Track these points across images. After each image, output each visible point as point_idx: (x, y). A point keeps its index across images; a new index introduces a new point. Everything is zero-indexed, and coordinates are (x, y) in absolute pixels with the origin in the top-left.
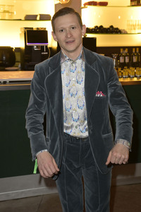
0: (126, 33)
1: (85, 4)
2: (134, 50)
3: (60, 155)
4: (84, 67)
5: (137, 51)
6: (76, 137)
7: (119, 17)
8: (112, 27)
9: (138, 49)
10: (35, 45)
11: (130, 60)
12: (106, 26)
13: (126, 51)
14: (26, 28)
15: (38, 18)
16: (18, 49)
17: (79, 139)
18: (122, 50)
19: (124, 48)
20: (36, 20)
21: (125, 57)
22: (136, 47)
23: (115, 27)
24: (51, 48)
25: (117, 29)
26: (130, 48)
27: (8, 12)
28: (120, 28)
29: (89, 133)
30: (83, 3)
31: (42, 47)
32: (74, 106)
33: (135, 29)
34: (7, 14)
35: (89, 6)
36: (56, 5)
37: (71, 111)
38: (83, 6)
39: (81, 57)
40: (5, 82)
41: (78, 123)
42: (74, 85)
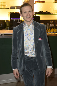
0: (53, 14)
1: (36, 2)
2: (56, 21)
4: (33, 28)
6: (30, 57)
7: (50, 7)
8: (47, 11)
10: (15, 19)
11: (54, 26)
12: (44, 11)
13: (53, 22)
14: (11, 12)
15: (16, 8)
16: (8, 21)
17: (31, 57)
18: (51, 21)
19: (52, 20)
20: (15, 9)
21: (52, 24)
23: (48, 11)
24: (21, 21)
25: (49, 12)
26: (54, 21)
27: (3, 5)
28: (50, 12)
29: (36, 55)
31: (18, 20)
32: (30, 44)
34: (3, 6)
35: (37, 3)
36: (23, 2)
37: (28, 46)
38: (34, 3)
39: (32, 24)
40: (2, 35)
41: (31, 51)
42: (29, 35)
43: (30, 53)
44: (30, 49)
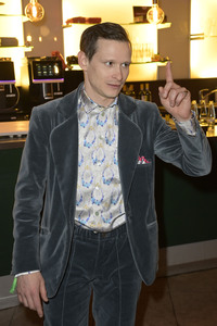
1: (68, 22)
2: (142, 86)
3: (65, 257)
5: (147, 88)
9: (147, 85)
13: (131, 88)
19: (128, 84)
22: (144, 83)
24: (20, 88)
26: (137, 84)
30: (65, 19)
31: (7, 87)
33: (142, 56)
35: (73, 25)
36: (24, 23)
37: (91, 187)
38: (64, 24)
41: (101, 207)
42: (100, 146)
43: (97, 214)
44: (97, 197)
